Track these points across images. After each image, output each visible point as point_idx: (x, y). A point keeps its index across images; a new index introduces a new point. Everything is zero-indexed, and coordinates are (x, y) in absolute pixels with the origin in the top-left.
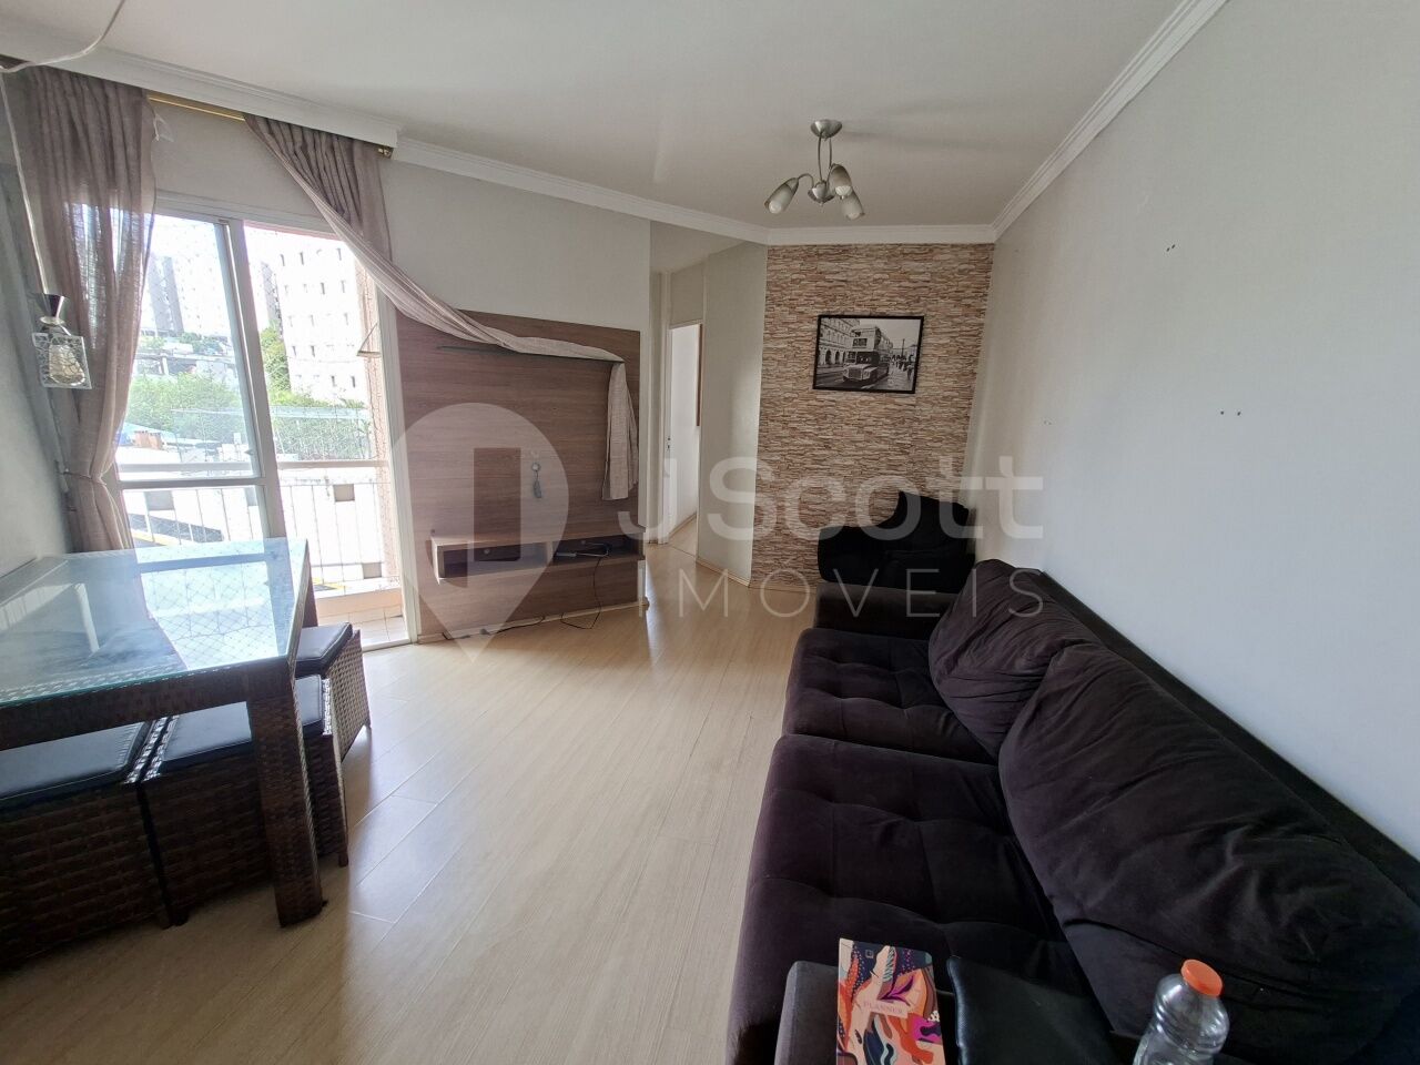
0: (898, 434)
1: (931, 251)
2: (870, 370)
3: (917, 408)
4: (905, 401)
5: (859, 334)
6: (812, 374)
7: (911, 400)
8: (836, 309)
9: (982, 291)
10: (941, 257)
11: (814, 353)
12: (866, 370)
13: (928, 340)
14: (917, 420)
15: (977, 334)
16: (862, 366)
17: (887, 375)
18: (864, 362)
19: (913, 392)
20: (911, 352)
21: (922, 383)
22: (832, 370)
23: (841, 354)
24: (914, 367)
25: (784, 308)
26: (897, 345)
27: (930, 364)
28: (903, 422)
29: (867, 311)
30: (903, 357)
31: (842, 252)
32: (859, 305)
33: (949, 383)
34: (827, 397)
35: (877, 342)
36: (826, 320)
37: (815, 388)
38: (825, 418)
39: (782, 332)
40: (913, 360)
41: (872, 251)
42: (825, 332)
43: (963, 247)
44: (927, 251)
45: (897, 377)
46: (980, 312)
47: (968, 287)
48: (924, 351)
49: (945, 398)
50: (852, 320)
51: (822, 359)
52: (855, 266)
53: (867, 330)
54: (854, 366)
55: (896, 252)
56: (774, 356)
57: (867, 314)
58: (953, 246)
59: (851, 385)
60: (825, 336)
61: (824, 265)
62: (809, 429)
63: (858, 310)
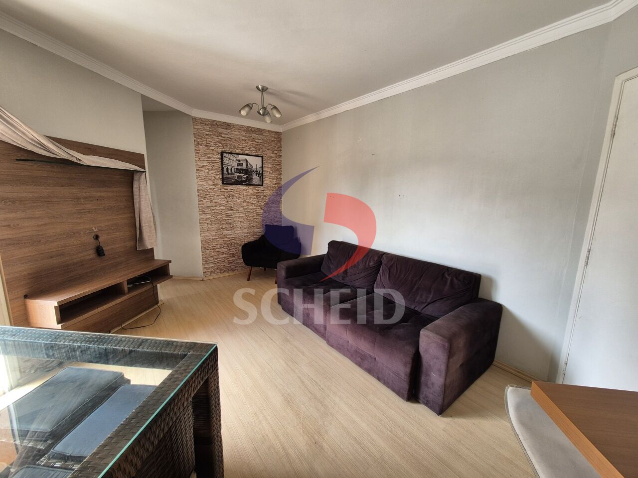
0: (259, 202)
1: (261, 131)
2: (245, 176)
3: (265, 191)
4: (260, 189)
5: (239, 161)
6: (221, 177)
7: (262, 188)
8: (227, 150)
9: (279, 148)
10: (265, 134)
11: (221, 168)
12: (244, 176)
13: (265, 165)
14: (265, 196)
15: (280, 164)
16: (242, 175)
17: (252, 178)
18: (242, 173)
19: (262, 185)
20: (259, 170)
21: (264, 182)
22: (229, 176)
23: (233, 169)
24: (261, 175)
25: (204, 147)
26: (254, 167)
27: (266, 174)
28: (260, 197)
29: (241, 152)
30: (257, 171)
31: (228, 126)
32: (237, 149)
33: (274, 182)
34: (229, 188)
35: (247, 165)
36: (225, 154)
37: (223, 183)
38: (229, 197)
39: (204, 158)
40: (261, 173)
41: (240, 128)
42: (225, 159)
43: (272, 132)
44: (260, 131)
45: (256, 179)
46: (280, 156)
47: (275, 147)
48: (264, 170)
49: (273, 187)
50: (236, 156)
51: (225, 171)
52: (234, 133)
53: (242, 160)
54: (238, 174)
55: (249, 130)
56: (202, 169)
57: (241, 153)
58: (269, 131)
59: (238, 182)
60: (225, 161)
61: (221, 130)
62: (222, 202)
63: (237, 151)
